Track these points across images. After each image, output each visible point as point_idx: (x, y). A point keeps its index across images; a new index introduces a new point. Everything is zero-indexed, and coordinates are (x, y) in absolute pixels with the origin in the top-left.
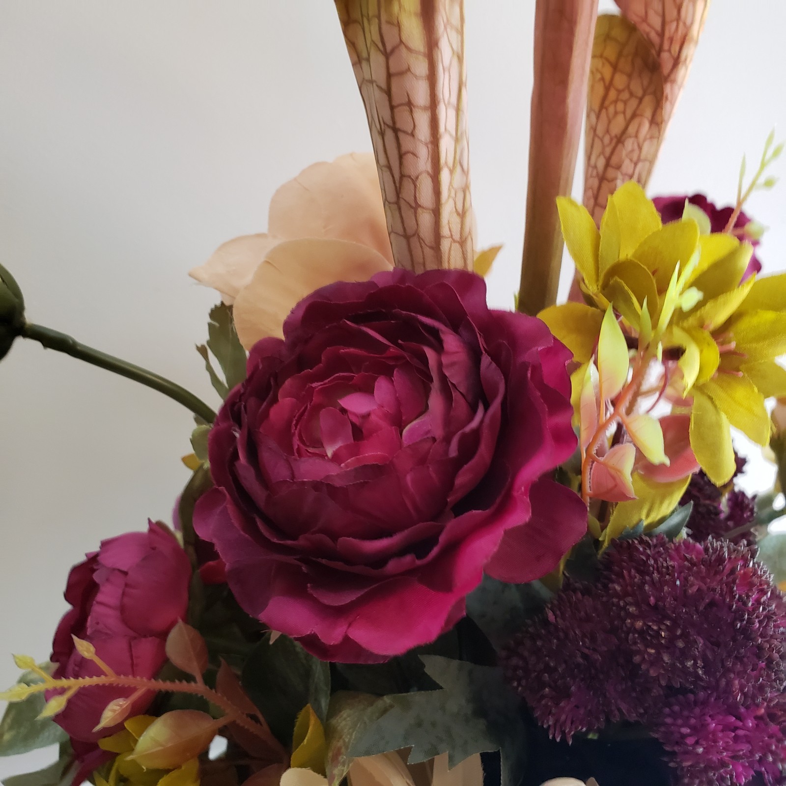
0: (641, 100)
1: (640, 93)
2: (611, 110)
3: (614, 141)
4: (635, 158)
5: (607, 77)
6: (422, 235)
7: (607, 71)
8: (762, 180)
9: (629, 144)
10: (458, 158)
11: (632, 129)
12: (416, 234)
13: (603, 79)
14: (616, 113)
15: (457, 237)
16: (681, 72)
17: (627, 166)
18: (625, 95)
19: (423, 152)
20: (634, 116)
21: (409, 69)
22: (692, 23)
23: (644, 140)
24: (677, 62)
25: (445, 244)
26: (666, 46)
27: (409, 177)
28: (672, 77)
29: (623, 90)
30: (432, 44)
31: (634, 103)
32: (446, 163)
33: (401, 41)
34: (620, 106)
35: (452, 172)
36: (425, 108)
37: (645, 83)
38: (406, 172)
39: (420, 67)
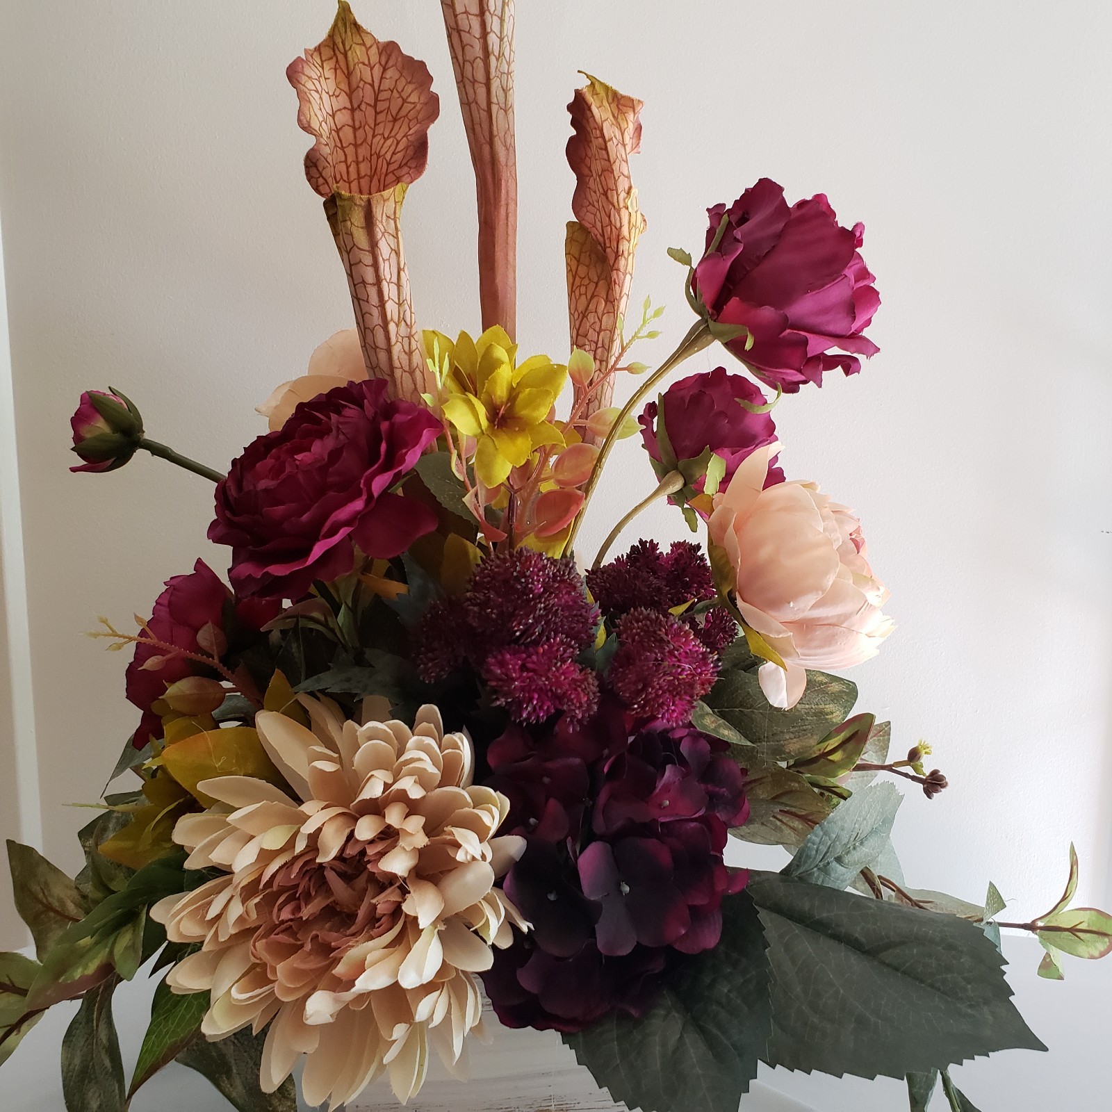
0: (597, 284)
1: (596, 279)
2: (577, 292)
3: (581, 315)
4: (597, 329)
5: (574, 269)
6: (381, 366)
7: (574, 263)
8: (644, 333)
9: (592, 318)
10: (402, 316)
11: (592, 307)
12: (378, 366)
13: (571, 270)
14: (580, 295)
15: (407, 369)
16: (622, 262)
17: (592, 335)
18: (586, 281)
19: (375, 312)
20: (593, 296)
21: (360, 261)
22: (621, 227)
23: (603, 315)
24: (617, 255)
25: (398, 373)
26: (608, 245)
27: (369, 328)
28: (616, 266)
29: (584, 278)
30: (374, 245)
31: (592, 286)
32: (392, 319)
33: (354, 244)
34: (583, 290)
35: (397, 325)
36: (374, 285)
37: (599, 272)
38: (367, 326)
39: (368, 259)
